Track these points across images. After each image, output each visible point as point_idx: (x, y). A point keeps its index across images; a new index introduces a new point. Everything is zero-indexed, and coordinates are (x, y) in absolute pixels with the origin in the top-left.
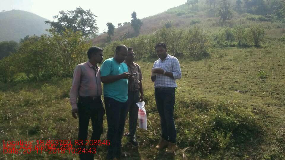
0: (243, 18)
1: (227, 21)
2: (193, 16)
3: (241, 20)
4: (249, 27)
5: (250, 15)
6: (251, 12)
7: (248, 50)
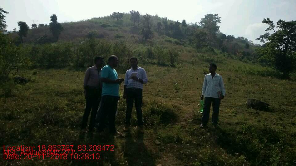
0: (162, 40)
1: (149, 40)
2: (117, 30)
3: (160, 41)
4: (167, 48)
5: (168, 37)
6: (168, 35)
7: (166, 68)
